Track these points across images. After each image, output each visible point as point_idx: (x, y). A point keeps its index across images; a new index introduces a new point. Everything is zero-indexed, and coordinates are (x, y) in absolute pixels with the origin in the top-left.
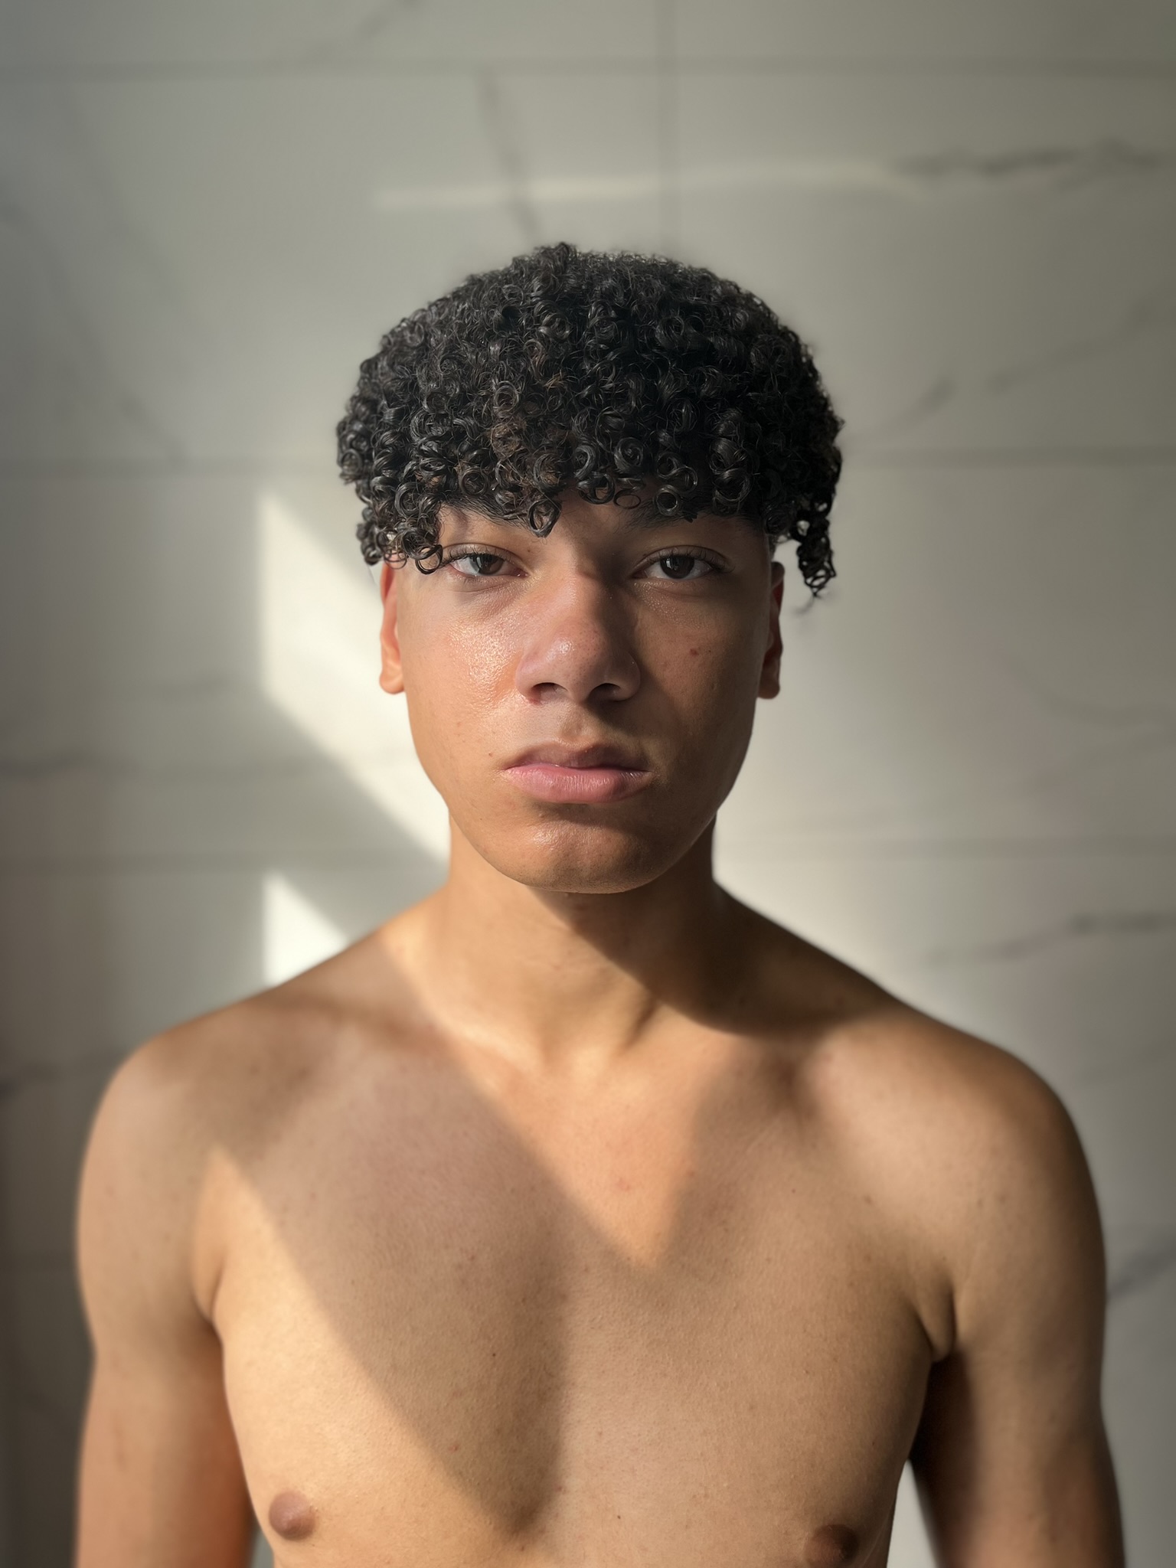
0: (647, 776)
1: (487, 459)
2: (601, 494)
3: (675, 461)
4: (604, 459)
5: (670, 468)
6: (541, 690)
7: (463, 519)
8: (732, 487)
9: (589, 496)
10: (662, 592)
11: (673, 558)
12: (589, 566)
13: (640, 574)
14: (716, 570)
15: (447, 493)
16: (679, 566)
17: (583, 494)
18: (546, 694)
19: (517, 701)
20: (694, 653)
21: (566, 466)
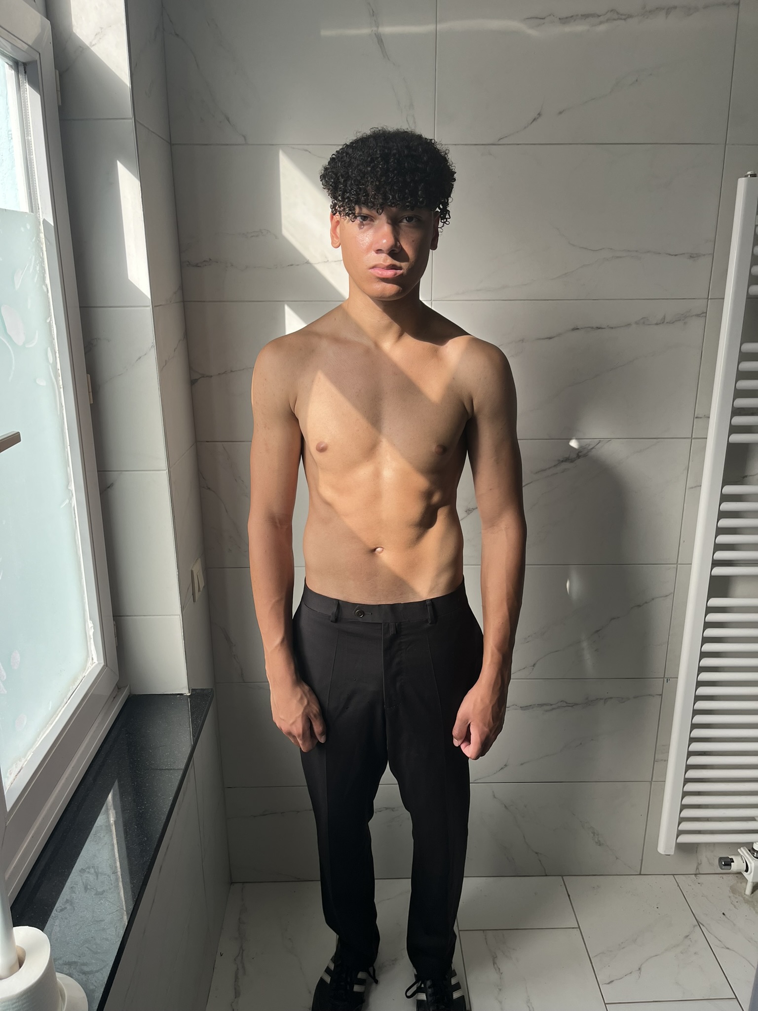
0: (401, 271)
1: (367, 195)
2: (393, 205)
3: (409, 197)
4: (394, 197)
5: (408, 199)
6: (379, 251)
7: (360, 209)
8: (422, 202)
9: (391, 206)
10: (405, 225)
11: (408, 217)
12: (389, 221)
13: (401, 221)
14: (419, 220)
15: (358, 202)
16: (410, 219)
17: (389, 205)
18: (379, 252)
19: (373, 254)
20: (413, 241)
21: (385, 198)
